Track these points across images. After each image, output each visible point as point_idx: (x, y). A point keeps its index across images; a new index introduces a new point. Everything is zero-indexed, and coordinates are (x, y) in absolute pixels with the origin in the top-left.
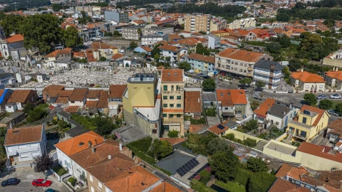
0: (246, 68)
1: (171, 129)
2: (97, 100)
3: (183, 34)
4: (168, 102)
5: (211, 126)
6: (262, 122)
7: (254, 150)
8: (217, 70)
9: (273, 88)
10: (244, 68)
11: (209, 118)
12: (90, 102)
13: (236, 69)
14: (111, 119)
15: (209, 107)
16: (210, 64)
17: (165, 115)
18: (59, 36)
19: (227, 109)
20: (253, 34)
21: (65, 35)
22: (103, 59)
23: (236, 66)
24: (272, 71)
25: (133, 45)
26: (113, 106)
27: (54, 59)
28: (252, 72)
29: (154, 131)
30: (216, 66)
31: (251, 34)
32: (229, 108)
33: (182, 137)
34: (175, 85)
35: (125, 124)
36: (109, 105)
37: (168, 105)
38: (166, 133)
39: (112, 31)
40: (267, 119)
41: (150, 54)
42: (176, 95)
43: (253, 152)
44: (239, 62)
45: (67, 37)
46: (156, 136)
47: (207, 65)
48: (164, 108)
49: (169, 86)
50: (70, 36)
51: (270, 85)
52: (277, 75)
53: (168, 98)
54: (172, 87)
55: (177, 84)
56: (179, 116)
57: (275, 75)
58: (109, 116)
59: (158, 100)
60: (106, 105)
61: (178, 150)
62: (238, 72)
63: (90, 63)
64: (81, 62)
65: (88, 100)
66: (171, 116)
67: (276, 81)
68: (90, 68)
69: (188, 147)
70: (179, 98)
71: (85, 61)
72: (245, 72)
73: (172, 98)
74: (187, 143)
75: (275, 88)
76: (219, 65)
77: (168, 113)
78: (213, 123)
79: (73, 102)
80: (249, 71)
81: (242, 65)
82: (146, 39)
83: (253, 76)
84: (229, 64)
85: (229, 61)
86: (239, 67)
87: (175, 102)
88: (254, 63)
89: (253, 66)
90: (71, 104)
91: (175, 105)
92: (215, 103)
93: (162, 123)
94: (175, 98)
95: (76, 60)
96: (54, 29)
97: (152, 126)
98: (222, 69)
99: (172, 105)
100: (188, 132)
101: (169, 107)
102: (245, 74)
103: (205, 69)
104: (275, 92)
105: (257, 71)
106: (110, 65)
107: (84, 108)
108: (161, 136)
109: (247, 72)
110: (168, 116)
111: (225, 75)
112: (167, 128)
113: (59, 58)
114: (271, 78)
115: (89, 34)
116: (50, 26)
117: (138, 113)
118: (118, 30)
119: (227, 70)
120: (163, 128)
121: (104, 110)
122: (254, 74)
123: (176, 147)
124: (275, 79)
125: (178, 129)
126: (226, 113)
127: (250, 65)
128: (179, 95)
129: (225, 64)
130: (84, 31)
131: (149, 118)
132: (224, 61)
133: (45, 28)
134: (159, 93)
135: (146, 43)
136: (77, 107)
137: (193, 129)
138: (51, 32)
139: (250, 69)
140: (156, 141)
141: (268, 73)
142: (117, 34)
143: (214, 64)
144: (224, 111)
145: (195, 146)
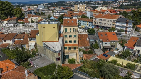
0: (111, 23)
1: (70, 57)
2: (22, 39)
3: (74, 12)
4: (68, 39)
5: (98, 55)
6: (131, 52)
7: (135, 72)
8: (94, 25)
9: (128, 33)
10: (110, 23)
11: (95, 50)
12: (17, 41)
13: (105, 24)
14: (30, 51)
15: (94, 43)
16: (90, 23)
17: (66, 48)
18: (12, 12)
19: (106, 44)
20: (108, 11)
21: (15, 12)
22: (33, 22)
23: (105, 22)
24: (127, 23)
25: (49, 17)
26: (32, 44)
27: (7, 22)
28: (115, 25)
29: (58, 59)
30: (94, 23)
31: (107, 11)
32: (108, 43)
33: (79, 63)
34: (72, 28)
35: (38, 55)
36: (29, 43)
37: (68, 42)
38: (67, 60)
39: (40, 12)
40: (135, 49)
41: (58, 20)
42: (73, 34)
43: (136, 74)
44: (107, 19)
45: (16, 13)
46: (59, 63)
47: (88, 23)
48: (65, 44)
49: (68, 29)
50: (17, 12)
51: (126, 31)
52: (131, 25)
53: (68, 36)
54: (71, 29)
55: (73, 28)
56: (75, 48)
57: (129, 25)
58: (29, 49)
59: (61, 38)
60: (27, 43)
61: (77, 74)
62: (106, 26)
63: (25, 23)
64: (20, 23)
65: (16, 40)
66: (70, 49)
67: (130, 29)
68: (25, 26)
69: (84, 71)
70: (75, 36)
71: (23, 23)
72: (111, 25)
73: (70, 36)
74: (83, 68)
75: (129, 33)
76: (95, 23)
77: (68, 47)
78: (99, 53)
79: (5, 41)
80: (113, 24)
81: (108, 21)
82: (56, 14)
83: (115, 27)
84: (101, 22)
85: (101, 20)
86: (107, 23)
87: (73, 39)
88: (116, 20)
89: (115, 22)
90: (4, 42)
91: (73, 42)
92: (97, 41)
93: (64, 53)
94: (73, 36)
95: (18, 23)
96: (9, 9)
97: (56, 55)
98: (97, 24)
99: (70, 42)
100: (82, 59)
101: (68, 43)
102: (111, 26)
103: (87, 26)
104: (130, 35)
105: (118, 24)
106: (36, 24)
107: (12, 45)
108: (63, 63)
109: (112, 25)
110: (68, 49)
111: (98, 28)
112: (68, 56)
113: (10, 22)
114: (127, 27)
115: (29, 13)
116: (7, 7)
117: (46, 46)
118: (43, 12)
119: (100, 25)
120: (65, 57)
121: (26, 46)
122: (116, 26)
123: (75, 71)
124: (129, 28)
125: (75, 57)
126: (106, 47)
127: (113, 21)
128: (75, 34)
129: (99, 22)
130: (26, 11)
131: (54, 49)
132: (98, 20)
133: (4, 7)
134: (62, 33)
135: (56, 16)
136: (8, 44)
137: (87, 57)
138: (7, 10)
139: (114, 23)
140: (59, 66)
141: (125, 25)
142: (43, 14)
143: (92, 23)
144: (104, 45)
145: (90, 70)
